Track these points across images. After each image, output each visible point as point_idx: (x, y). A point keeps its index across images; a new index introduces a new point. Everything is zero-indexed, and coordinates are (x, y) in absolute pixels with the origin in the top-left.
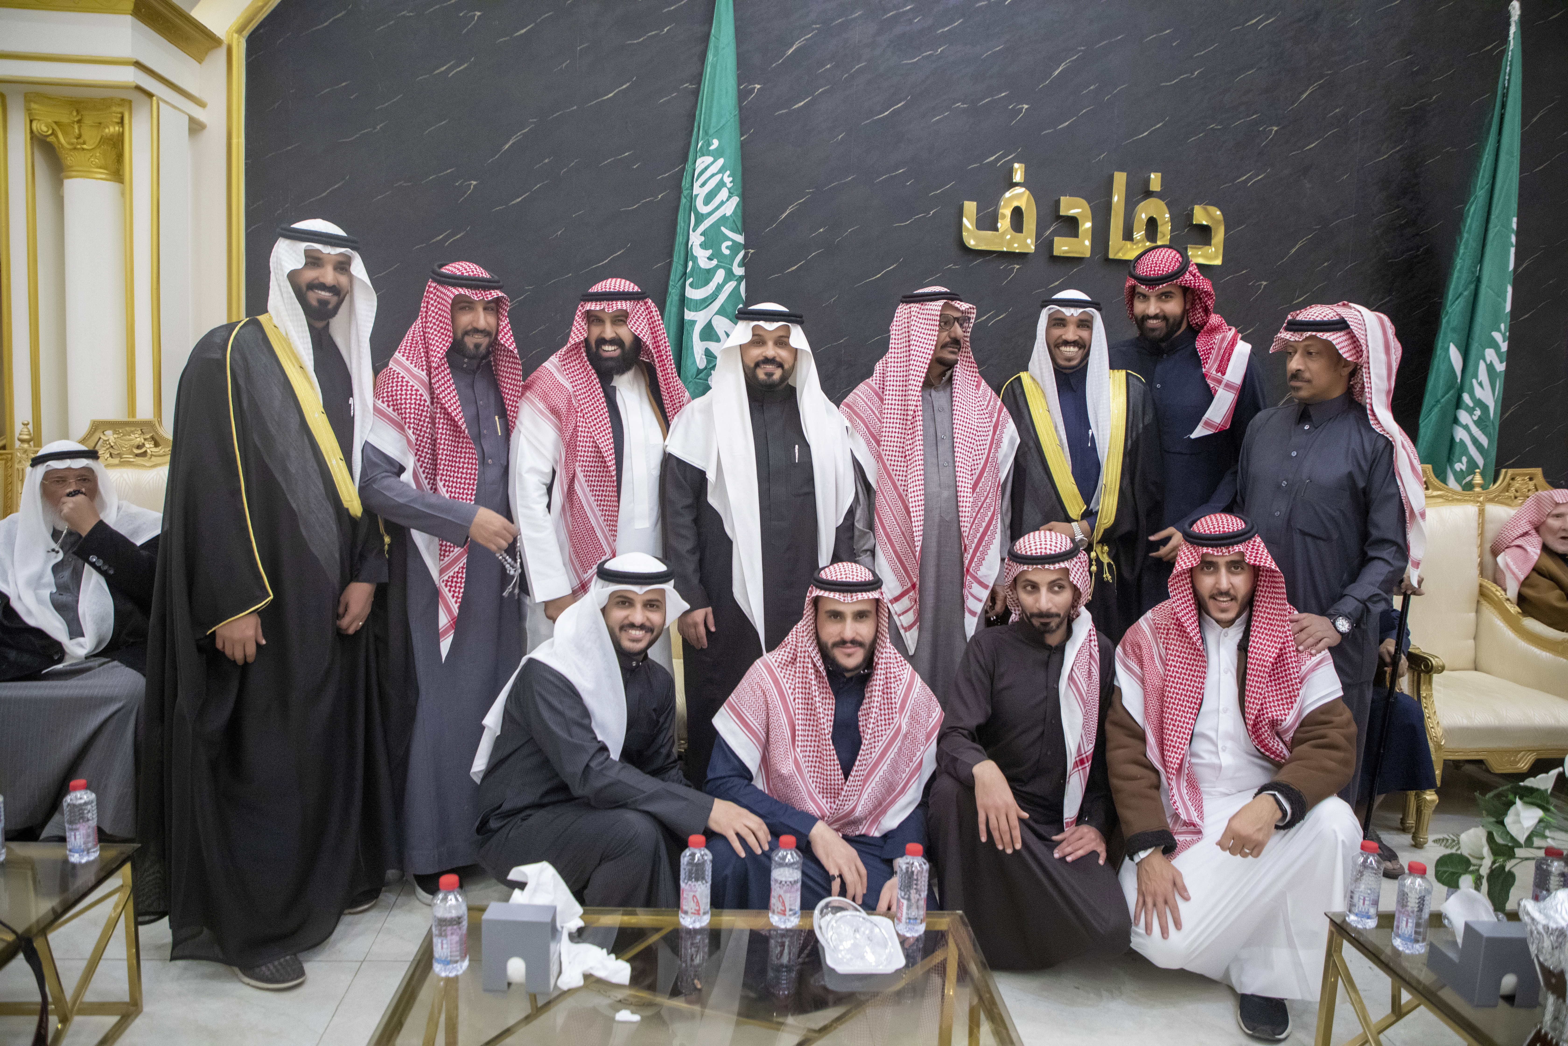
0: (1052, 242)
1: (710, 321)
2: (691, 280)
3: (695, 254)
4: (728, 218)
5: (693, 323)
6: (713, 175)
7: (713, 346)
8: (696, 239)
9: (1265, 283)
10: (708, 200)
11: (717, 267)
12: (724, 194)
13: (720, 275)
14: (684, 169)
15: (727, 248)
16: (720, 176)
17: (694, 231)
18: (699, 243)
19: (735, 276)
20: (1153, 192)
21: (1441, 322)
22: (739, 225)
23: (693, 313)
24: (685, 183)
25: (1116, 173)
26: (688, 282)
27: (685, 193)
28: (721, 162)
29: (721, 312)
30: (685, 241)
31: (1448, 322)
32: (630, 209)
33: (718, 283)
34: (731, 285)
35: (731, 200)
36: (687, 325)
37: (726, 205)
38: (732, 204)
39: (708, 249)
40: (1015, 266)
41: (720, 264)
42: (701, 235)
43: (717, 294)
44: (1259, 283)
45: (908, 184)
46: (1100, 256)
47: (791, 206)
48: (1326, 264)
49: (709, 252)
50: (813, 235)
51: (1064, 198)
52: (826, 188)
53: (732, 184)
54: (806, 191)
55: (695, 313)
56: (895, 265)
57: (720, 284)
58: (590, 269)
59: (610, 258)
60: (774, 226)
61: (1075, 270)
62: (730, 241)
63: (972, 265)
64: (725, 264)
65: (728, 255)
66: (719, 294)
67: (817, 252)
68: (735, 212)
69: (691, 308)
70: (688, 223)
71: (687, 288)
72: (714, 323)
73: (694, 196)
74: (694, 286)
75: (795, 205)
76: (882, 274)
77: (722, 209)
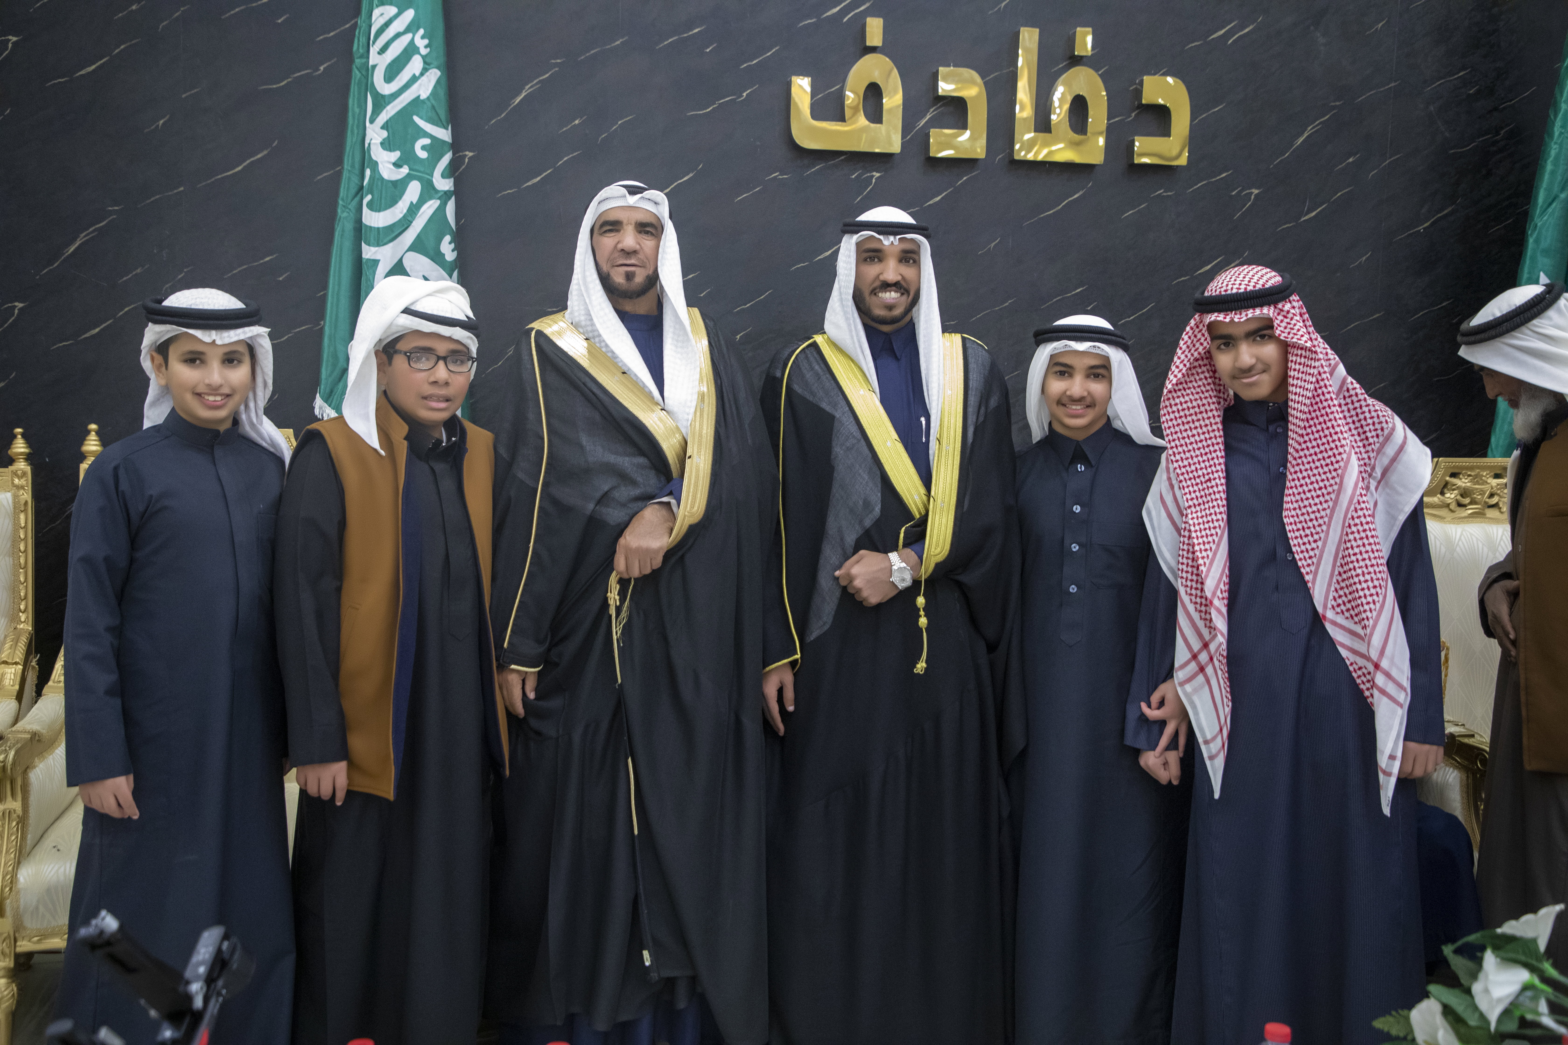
0: (928, 136)
2: (369, 197)
3: (374, 158)
4: (423, 101)
5: (376, 262)
6: (398, 35)
8: (375, 135)
9: (1256, 191)
10: (391, 74)
11: (409, 178)
12: (416, 65)
13: (413, 191)
14: (355, 25)
15: (424, 148)
16: (409, 36)
17: (372, 122)
18: (380, 140)
19: (437, 191)
20: (1082, 57)
21: (1527, 241)
22: (443, 113)
23: (373, 249)
24: (357, 47)
25: (1022, 29)
26: (365, 202)
27: (358, 61)
28: (410, 14)
29: (417, 246)
30: (360, 138)
31: (1537, 241)
32: (274, 86)
33: (412, 203)
34: (431, 205)
35: (428, 74)
36: (364, 267)
37: (419, 82)
38: (430, 81)
39: (394, 151)
40: (874, 173)
41: (412, 172)
42: (382, 128)
43: (410, 219)
44: (1248, 191)
45: (708, 50)
46: (1000, 156)
47: (529, 85)
48: (1351, 160)
49: (395, 155)
50: (565, 129)
51: (941, 69)
52: (583, 58)
53: (428, 50)
54: (553, 61)
55: (377, 248)
56: (691, 175)
57: (414, 203)
58: (213, 179)
59: (245, 164)
60: (503, 116)
61: (965, 178)
62: (427, 137)
63: (808, 173)
64: (422, 173)
65: (426, 159)
66: (413, 219)
67: (571, 156)
68: (434, 93)
69: (371, 241)
70: (362, 109)
71: (366, 211)
72: (407, 264)
73: (370, 68)
74: (375, 208)
75: (535, 82)
76: (672, 189)
77: (414, 87)
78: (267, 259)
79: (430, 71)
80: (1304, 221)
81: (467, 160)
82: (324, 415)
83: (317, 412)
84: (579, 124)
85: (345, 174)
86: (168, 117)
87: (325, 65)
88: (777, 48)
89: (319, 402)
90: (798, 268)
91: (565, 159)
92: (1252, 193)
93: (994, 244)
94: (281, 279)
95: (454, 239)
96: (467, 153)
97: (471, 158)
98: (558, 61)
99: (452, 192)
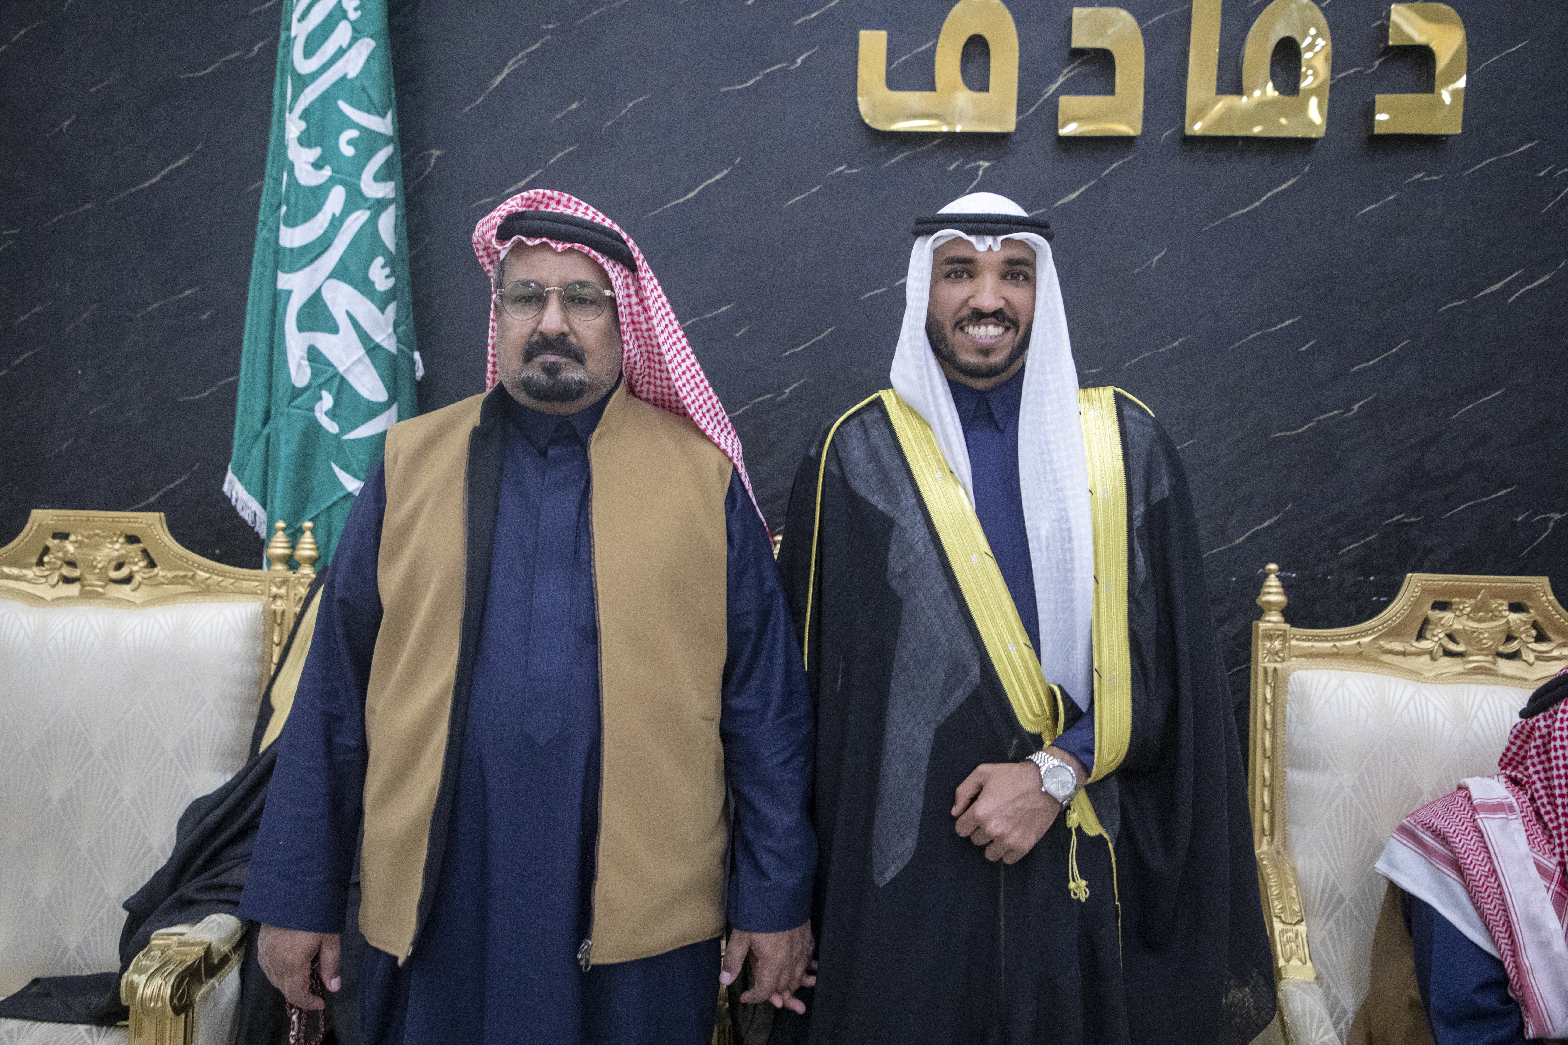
0: (1055, 108)
1: (319, 291)
2: (284, 209)
3: (291, 158)
4: (351, 81)
5: (289, 293)
7: (324, 341)
8: (294, 127)
10: (312, 47)
11: (331, 182)
12: (342, 33)
13: (337, 198)
15: (350, 142)
17: (291, 111)
18: (298, 133)
19: (366, 199)
22: (376, 95)
23: (286, 276)
26: (281, 216)
27: (283, 35)
29: (340, 273)
30: (281, 135)
32: (199, 74)
33: (334, 215)
34: (357, 218)
35: (358, 44)
36: (278, 301)
37: (347, 55)
38: (360, 54)
39: (315, 146)
40: (981, 163)
41: (336, 175)
42: (300, 118)
43: (330, 235)
45: (749, 3)
46: (1166, 134)
47: (514, 60)
49: (316, 152)
50: (558, 116)
51: (1077, 11)
52: (582, 20)
53: (359, 13)
54: (544, 27)
55: (289, 276)
56: (725, 172)
57: (337, 214)
58: (125, 194)
59: (163, 173)
60: (479, 101)
61: (1115, 165)
62: (356, 128)
63: (887, 165)
64: (348, 175)
65: (353, 157)
66: (335, 236)
67: (566, 151)
68: (365, 70)
69: (287, 267)
70: (283, 95)
71: (283, 228)
72: (326, 295)
73: (292, 41)
74: (292, 222)
75: (521, 55)
76: (699, 192)
77: (340, 64)
78: (188, 292)
79: (361, 41)
81: (433, 161)
82: (234, 493)
83: (226, 488)
84: (578, 109)
85: (268, 182)
86: (73, 117)
87: (260, 45)
89: (230, 475)
90: (871, 296)
91: (559, 156)
93: (1156, 259)
94: (204, 317)
95: (391, 262)
96: (433, 151)
97: (438, 158)
98: (551, 26)
99: (393, 200)
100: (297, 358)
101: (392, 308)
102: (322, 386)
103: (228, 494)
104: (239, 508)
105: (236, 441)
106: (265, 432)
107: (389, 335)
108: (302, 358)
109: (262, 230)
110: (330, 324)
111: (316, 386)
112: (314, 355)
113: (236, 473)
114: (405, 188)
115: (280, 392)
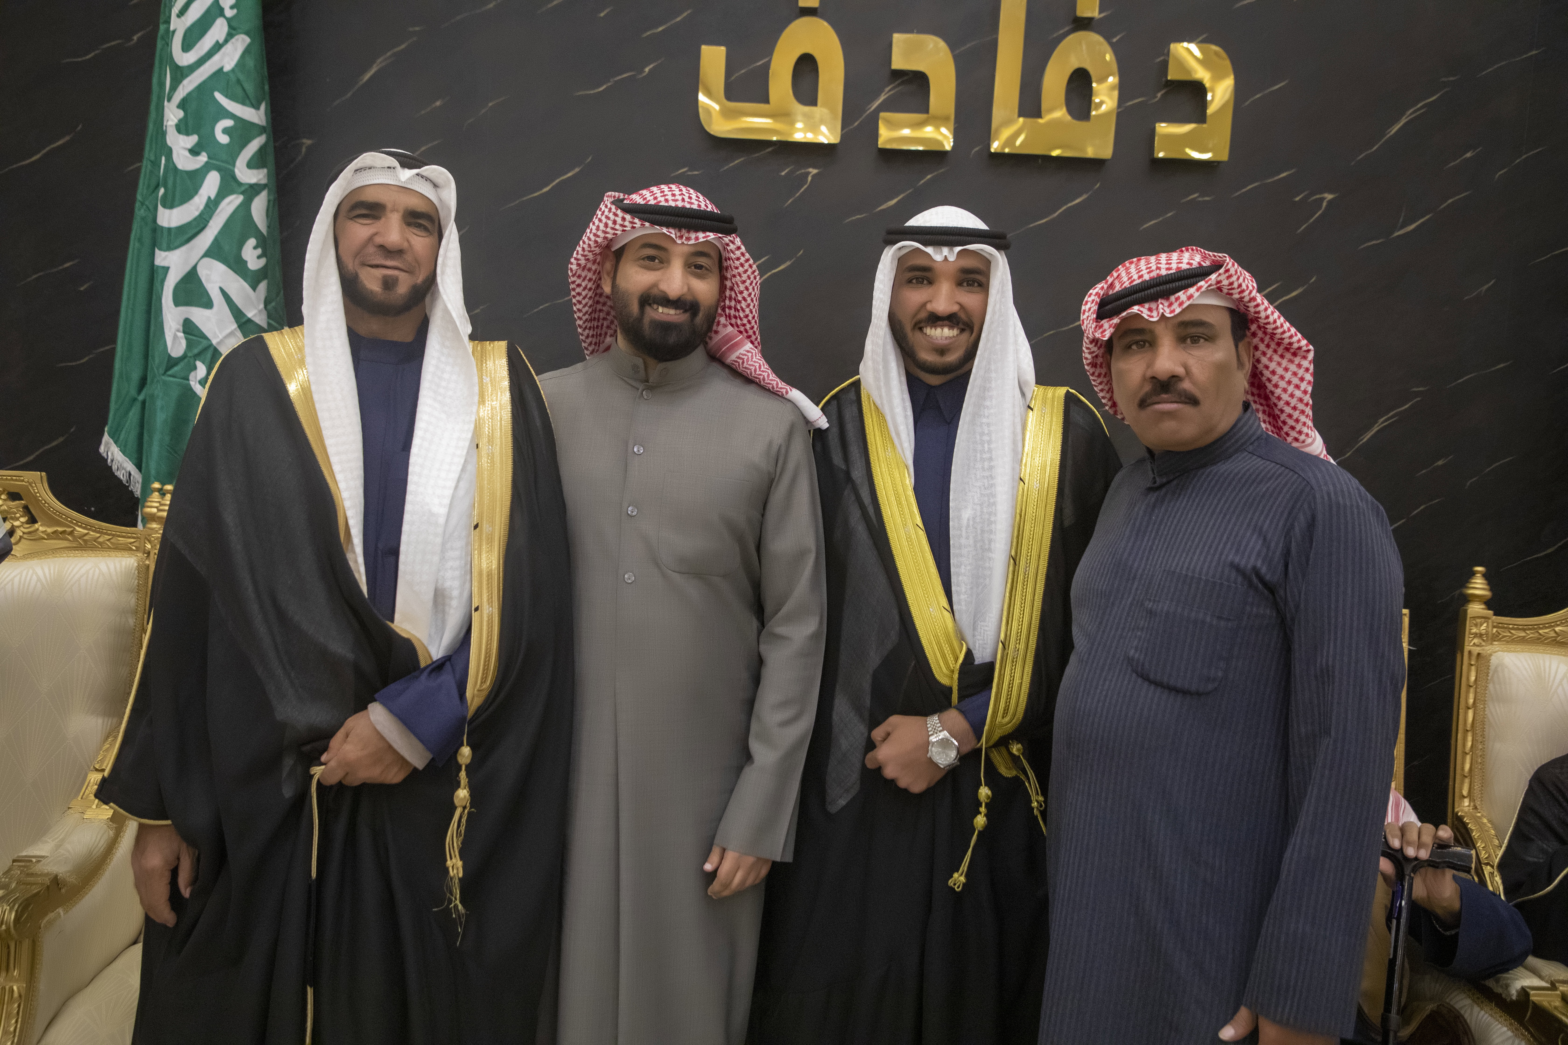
0: (876, 123)
1: (194, 268)
2: (163, 191)
3: (169, 143)
4: (227, 74)
5: (166, 270)
7: (199, 315)
8: (172, 115)
9: (1329, 197)
11: (207, 168)
12: (219, 30)
13: (212, 183)
15: (226, 131)
17: (169, 100)
18: (176, 121)
19: (240, 184)
20: (1090, 20)
22: (250, 88)
23: (164, 254)
26: (159, 197)
27: (162, 27)
29: (214, 252)
30: (159, 120)
32: (80, 59)
33: (209, 198)
34: (231, 202)
35: (233, 40)
36: (155, 276)
37: (223, 50)
38: (236, 49)
39: (192, 134)
40: (811, 170)
41: (212, 161)
42: (179, 107)
43: (206, 217)
44: (1318, 196)
45: (602, 15)
46: (977, 149)
47: (382, 59)
48: (1468, 155)
49: (193, 140)
50: (423, 112)
51: (896, 37)
52: (447, 24)
53: (235, 11)
54: (411, 29)
55: (166, 253)
56: (577, 170)
57: (213, 197)
58: (7, 170)
59: (44, 151)
60: (349, 95)
61: (929, 177)
62: (231, 118)
63: (725, 168)
64: (222, 161)
65: (228, 145)
66: (210, 218)
67: (430, 145)
68: (241, 64)
69: (164, 245)
70: (162, 85)
71: (160, 208)
72: (202, 272)
73: (171, 34)
74: (170, 204)
75: (389, 54)
76: (553, 187)
77: (216, 58)
78: (67, 265)
79: (236, 37)
80: (1399, 236)
81: (304, 150)
82: (109, 454)
83: (102, 449)
84: (441, 106)
85: (146, 165)
87: (139, 35)
88: (689, 12)
89: (106, 438)
92: (1324, 199)
94: (82, 289)
95: (263, 243)
96: (305, 141)
97: (309, 148)
98: (417, 29)
99: (264, 186)
100: (173, 330)
101: (263, 286)
102: (197, 356)
103: (105, 455)
104: (114, 468)
105: (113, 406)
106: (141, 398)
107: (260, 311)
108: (178, 331)
109: (139, 210)
110: (205, 300)
111: (190, 357)
112: (189, 327)
113: (112, 436)
114: (278, 174)
115: (157, 361)
